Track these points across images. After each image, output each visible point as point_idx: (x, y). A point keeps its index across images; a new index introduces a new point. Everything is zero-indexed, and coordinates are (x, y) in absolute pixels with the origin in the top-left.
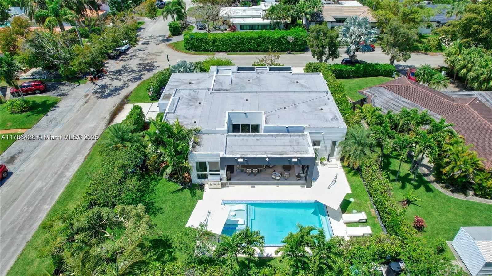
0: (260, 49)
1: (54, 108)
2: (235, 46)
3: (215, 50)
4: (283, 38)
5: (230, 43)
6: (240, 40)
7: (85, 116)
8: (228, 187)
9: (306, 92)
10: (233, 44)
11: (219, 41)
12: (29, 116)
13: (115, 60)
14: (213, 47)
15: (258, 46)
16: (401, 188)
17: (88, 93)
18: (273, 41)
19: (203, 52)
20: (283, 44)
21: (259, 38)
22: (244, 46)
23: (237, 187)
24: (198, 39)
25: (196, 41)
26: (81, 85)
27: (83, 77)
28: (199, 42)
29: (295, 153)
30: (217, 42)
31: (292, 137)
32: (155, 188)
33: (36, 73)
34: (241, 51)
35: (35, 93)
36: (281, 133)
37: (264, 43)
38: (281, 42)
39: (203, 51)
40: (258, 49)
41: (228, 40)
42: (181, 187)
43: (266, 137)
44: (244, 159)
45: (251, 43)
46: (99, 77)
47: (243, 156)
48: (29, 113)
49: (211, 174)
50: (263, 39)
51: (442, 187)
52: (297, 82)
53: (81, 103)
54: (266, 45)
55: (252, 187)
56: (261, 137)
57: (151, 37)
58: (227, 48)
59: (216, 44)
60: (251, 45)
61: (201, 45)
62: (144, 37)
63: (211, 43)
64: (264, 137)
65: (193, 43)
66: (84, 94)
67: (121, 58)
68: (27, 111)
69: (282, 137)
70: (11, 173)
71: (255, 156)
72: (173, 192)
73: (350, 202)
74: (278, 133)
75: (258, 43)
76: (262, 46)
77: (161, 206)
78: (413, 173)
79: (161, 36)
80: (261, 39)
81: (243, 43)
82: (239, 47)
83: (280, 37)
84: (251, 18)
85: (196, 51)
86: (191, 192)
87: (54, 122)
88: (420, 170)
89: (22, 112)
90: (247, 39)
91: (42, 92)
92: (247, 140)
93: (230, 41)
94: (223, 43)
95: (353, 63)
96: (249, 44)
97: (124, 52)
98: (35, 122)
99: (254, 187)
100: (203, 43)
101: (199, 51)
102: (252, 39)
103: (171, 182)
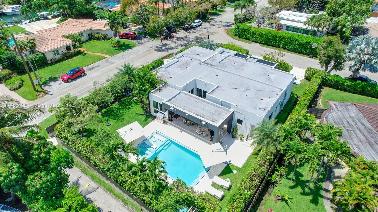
0: (288, 48)
1: (130, 49)
2: (269, 41)
3: (253, 40)
4: (309, 43)
5: (265, 38)
6: (273, 37)
7: (140, 58)
8: (168, 125)
9: (265, 84)
10: (267, 38)
11: (258, 34)
12: (116, 50)
13: (185, 31)
14: (252, 38)
15: (287, 45)
16: (289, 187)
17: (153, 46)
18: (300, 44)
19: (244, 40)
20: (308, 48)
21: (289, 39)
22: (275, 42)
23: (173, 127)
24: (243, 29)
25: (241, 30)
26: (154, 41)
27: (159, 37)
28: (243, 32)
29: (210, 119)
30: (256, 35)
31: (220, 109)
32: (131, 108)
33: (140, 28)
34: (272, 46)
35: (129, 39)
36: (214, 104)
37: (292, 44)
38: (306, 46)
39: (244, 38)
40: (286, 48)
41: (264, 35)
42: (144, 113)
43: (204, 103)
44: (174, 108)
45: (282, 41)
46: (167, 39)
47: (175, 107)
48: (117, 48)
49: (161, 112)
50: (292, 40)
51: (332, 207)
52: (268, 75)
53: (145, 51)
54: (294, 46)
55: (180, 131)
56: (200, 101)
57: (220, 21)
58: (262, 41)
59: (255, 36)
60: (281, 43)
61: (244, 34)
62: (216, 21)
63: (251, 34)
64: (202, 102)
65: (239, 31)
66: (151, 46)
67: (189, 31)
68: (117, 47)
69: (213, 107)
70: (86, 75)
71: (181, 110)
72: (137, 114)
73: (231, 172)
74: (212, 103)
75: (287, 42)
76: (290, 46)
77: (124, 118)
78: (315, 183)
79: (226, 22)
80: (290, 40)
81: (275, 40)
82: (271, 42)
83: (307, 42)
84: (298, 22)
85: (239, 37)
86: (146, 118)
87: (124, 56)
88: (325, 184)
89: (115, 47)
90: (279, 37)
91: (132, 39)
92: (190, 99)
93: (265, 36)
94: (260, 36)
95: (355, 79)
96: (280, 41)
97: (195, 27)
98: (116, 54)
99: (182, 132)
100: (246, 33)
101: (242, 38)
102: (283, 38)
103: (142, 108)
